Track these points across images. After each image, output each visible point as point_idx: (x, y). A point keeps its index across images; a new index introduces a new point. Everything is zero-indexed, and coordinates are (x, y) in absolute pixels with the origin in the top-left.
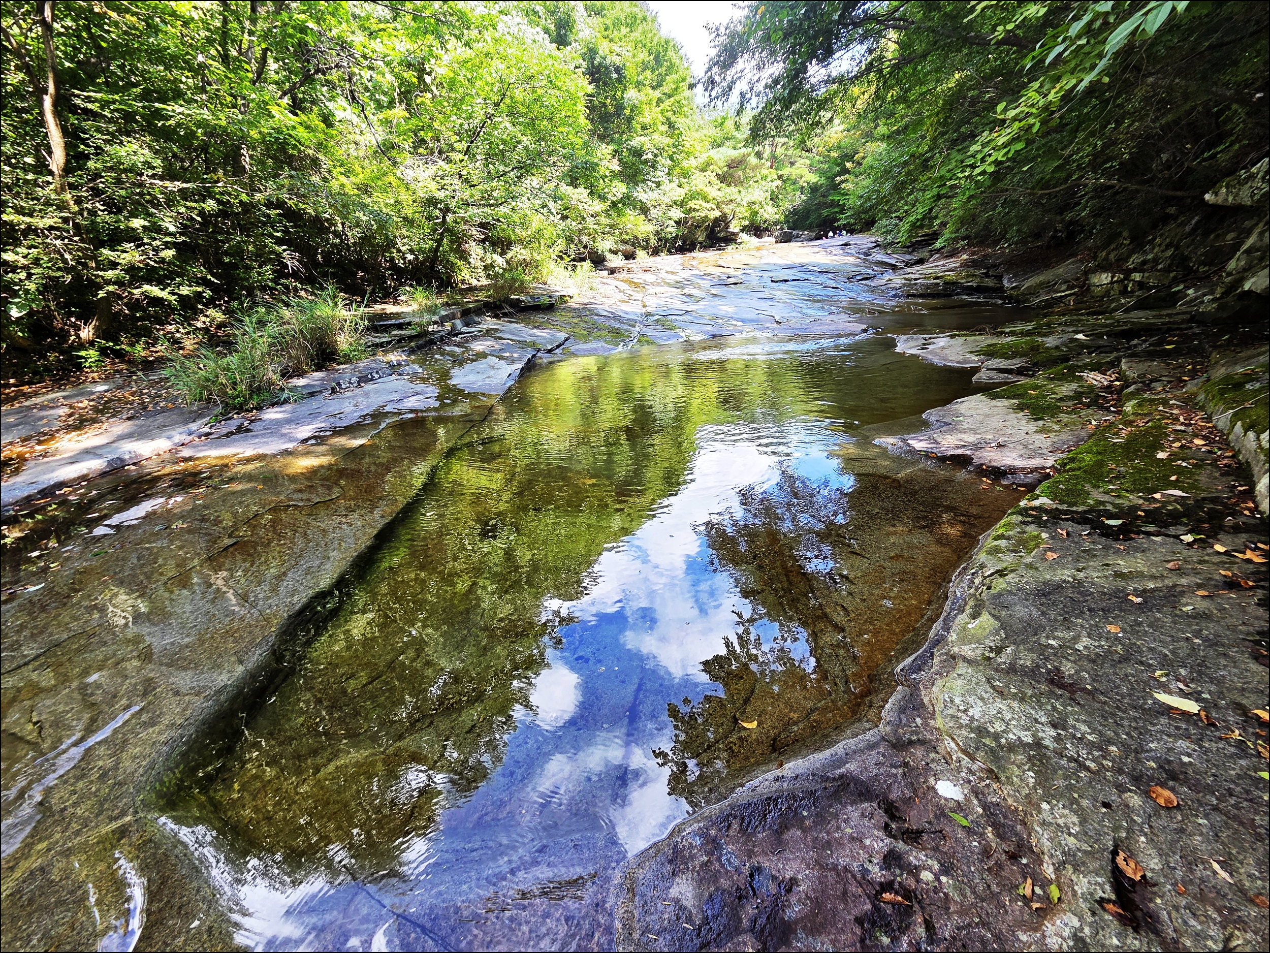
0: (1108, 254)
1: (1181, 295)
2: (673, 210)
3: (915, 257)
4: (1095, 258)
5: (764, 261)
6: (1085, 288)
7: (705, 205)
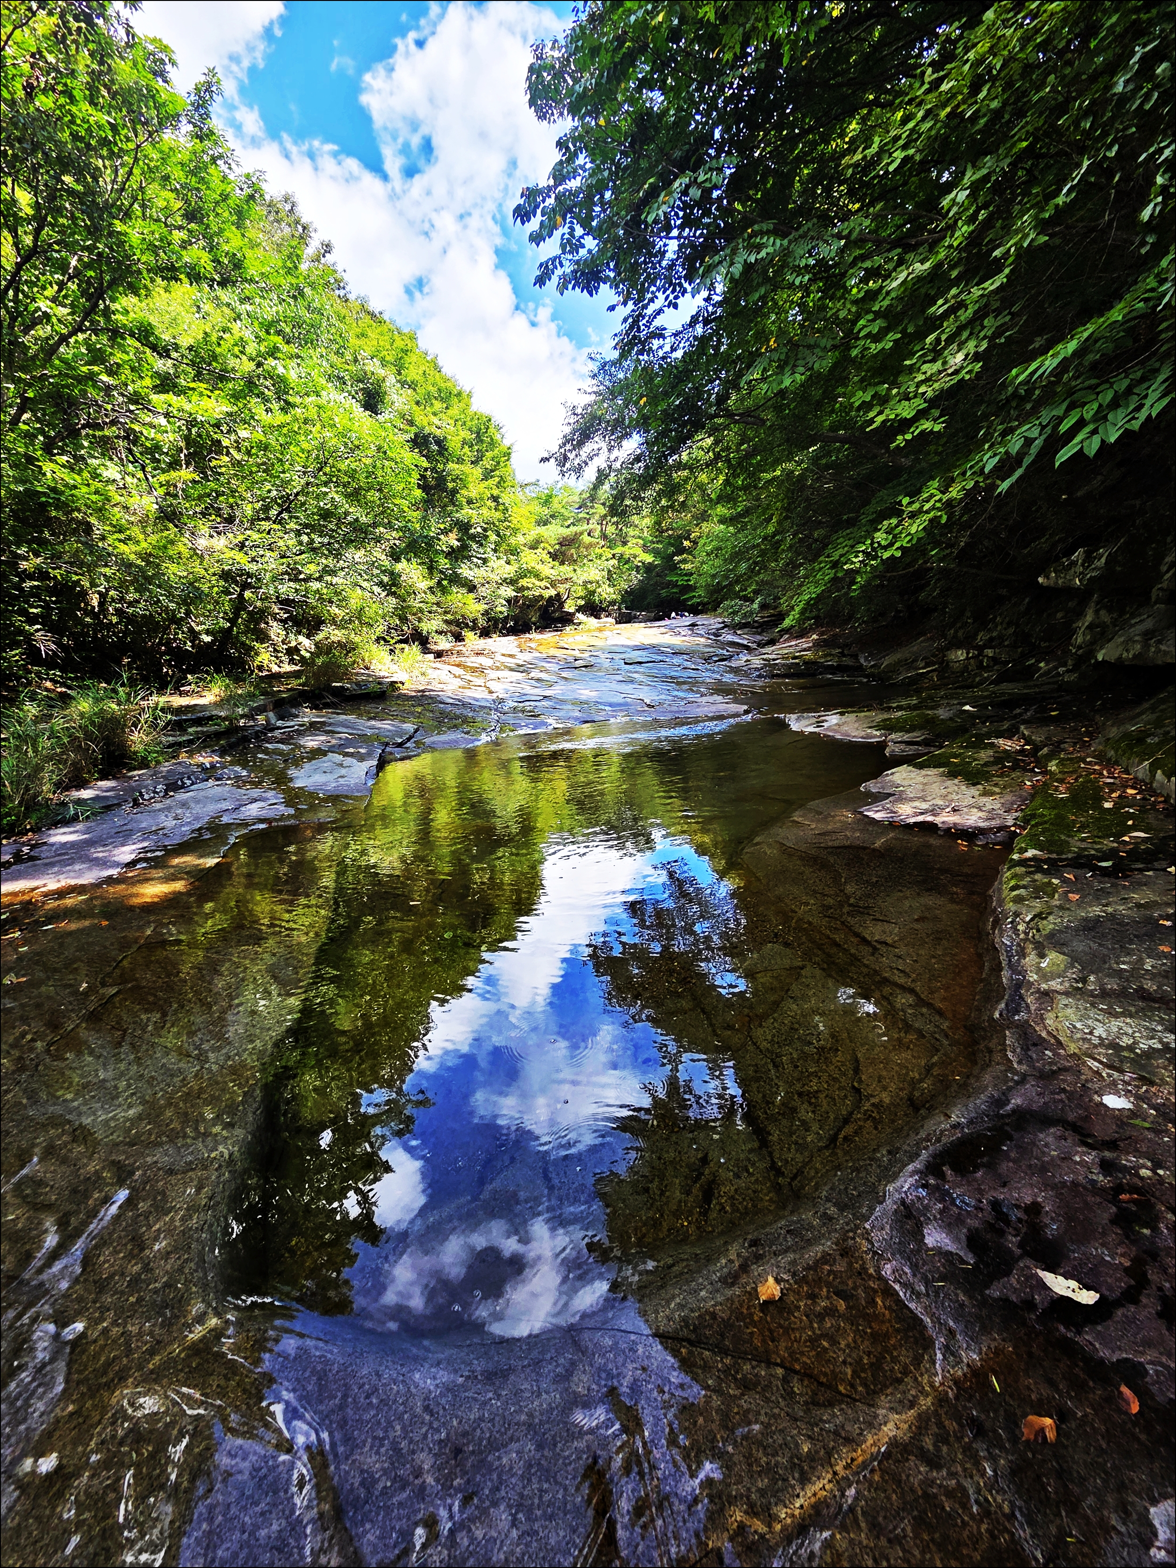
0: (956, 632)
1: (1035, 668)
2: (503, 588)
3: (765, 638)
4: (944, 636)
5: (610, 642)
6: (944, 666)
7: (538, 583)
